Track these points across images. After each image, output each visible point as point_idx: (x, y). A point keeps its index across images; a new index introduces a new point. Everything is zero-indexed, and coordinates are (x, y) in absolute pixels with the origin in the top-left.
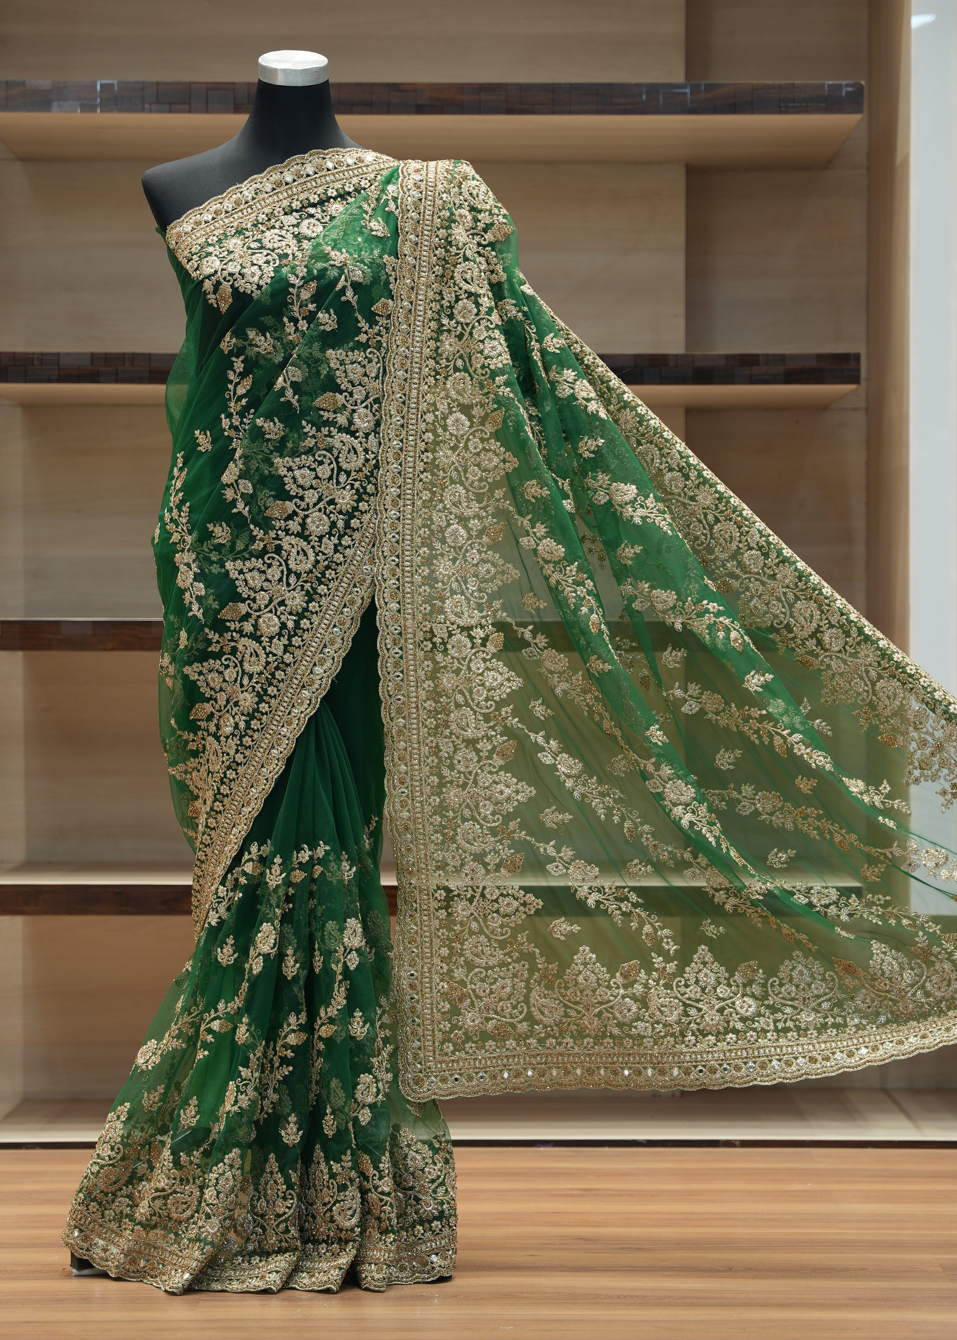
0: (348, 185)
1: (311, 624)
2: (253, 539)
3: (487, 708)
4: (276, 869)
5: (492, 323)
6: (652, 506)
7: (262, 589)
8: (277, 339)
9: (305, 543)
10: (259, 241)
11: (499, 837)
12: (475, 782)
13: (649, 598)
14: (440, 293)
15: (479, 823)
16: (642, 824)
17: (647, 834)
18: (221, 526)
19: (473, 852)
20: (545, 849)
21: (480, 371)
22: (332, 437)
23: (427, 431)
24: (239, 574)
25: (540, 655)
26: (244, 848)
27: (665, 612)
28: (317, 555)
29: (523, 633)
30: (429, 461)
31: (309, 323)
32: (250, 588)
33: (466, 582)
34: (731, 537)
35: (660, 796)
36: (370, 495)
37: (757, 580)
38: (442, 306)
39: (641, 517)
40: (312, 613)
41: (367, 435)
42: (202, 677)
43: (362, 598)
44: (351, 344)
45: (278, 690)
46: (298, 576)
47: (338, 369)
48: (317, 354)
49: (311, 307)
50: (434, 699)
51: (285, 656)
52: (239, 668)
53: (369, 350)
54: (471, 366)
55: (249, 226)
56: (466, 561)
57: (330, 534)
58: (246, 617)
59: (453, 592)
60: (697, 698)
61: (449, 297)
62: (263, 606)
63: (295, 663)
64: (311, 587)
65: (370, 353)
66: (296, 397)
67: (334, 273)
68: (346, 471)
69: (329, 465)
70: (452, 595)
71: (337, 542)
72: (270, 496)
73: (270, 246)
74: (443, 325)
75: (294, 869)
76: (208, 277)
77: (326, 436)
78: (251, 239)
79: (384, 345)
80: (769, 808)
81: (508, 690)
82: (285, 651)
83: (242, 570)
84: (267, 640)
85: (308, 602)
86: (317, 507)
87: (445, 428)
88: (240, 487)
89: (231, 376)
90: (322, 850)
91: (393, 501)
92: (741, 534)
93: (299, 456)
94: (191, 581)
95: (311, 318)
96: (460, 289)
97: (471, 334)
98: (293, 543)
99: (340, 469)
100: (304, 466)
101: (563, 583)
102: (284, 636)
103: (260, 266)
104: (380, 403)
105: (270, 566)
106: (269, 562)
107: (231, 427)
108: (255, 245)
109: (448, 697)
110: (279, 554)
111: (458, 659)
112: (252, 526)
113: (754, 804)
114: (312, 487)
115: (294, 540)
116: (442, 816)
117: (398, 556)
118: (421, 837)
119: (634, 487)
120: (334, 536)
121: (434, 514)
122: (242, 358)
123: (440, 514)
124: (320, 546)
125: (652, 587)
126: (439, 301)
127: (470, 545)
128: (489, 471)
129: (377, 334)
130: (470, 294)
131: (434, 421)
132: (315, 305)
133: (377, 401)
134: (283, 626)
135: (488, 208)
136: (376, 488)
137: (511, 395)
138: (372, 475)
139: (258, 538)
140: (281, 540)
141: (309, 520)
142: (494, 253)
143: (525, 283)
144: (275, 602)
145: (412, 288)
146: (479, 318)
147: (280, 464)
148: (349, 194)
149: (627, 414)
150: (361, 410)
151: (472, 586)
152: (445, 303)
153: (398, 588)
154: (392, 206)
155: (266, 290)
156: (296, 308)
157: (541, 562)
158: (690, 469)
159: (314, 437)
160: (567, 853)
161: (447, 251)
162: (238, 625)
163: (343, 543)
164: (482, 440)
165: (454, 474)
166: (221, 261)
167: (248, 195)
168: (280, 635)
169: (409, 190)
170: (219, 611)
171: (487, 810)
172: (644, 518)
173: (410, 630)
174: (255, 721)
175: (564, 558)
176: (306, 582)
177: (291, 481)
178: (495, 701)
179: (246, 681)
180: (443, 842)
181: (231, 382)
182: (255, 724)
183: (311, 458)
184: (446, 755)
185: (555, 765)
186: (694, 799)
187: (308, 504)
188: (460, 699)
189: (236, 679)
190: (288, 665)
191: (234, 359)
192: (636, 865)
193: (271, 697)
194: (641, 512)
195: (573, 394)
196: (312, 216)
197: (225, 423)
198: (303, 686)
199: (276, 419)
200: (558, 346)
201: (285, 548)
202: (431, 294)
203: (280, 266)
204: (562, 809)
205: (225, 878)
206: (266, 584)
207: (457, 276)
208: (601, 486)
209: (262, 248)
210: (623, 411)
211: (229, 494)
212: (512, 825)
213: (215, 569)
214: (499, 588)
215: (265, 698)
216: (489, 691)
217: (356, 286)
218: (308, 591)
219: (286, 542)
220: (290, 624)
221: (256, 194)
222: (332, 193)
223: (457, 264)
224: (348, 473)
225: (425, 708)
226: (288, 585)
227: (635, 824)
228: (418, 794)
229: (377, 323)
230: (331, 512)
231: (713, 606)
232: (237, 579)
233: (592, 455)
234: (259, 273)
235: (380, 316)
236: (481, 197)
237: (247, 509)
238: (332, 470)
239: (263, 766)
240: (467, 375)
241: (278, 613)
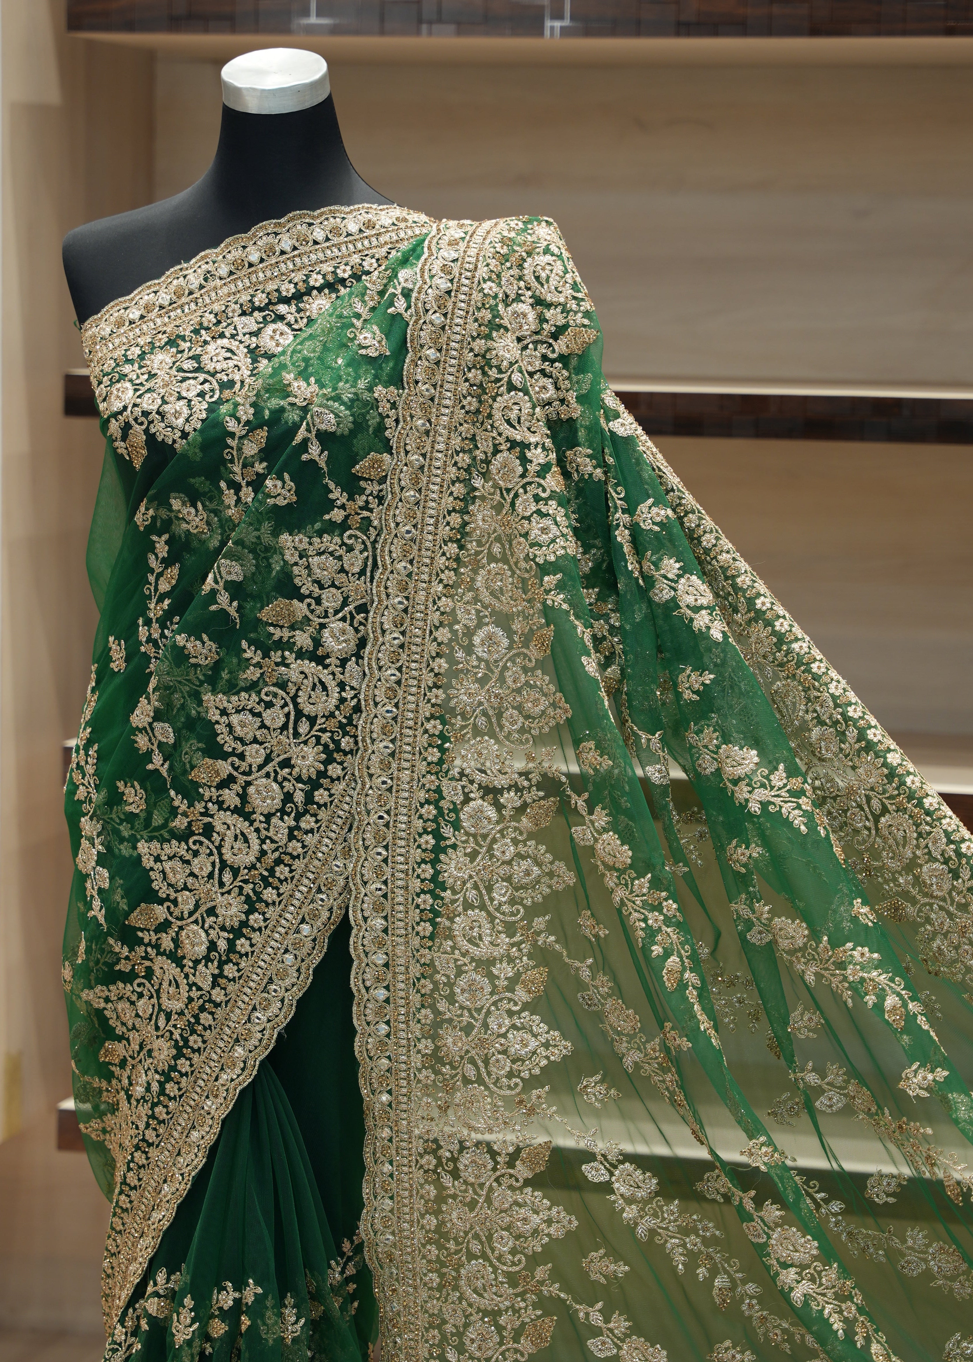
0: (343, 267)
1: (252, 945)
2: (174, 812)
3: (509, 1088)
4: (186, 1316)
5: (544, 490)
6: (781, 784)
7: (186, 888)
8: (212, 511)
9: (247, 823)
10: (196, 358)
11: (520, 1289)
12: (488, 1200)
13: (768, 927)
14: (473, 439)
15: (492, 1265)
16: (744, 1282)
17: (751, 1298)
18: (133, 786)
19: (482, 1307)
20: (587, 1314)
21: (523, 564)
22: (287, 666)
23: (438, 655)
24: (155, 861)
25: (603, 1005)
26: (148, 1275)
27: (792, 952)
28: (263, 842)
29: (578, 969)
30: (439, 702)
31: (256, 491)
32: (169, 885)
33: (489, 889)
34: (905, 837)
35: (762, 1250)
36: (346, 754)
37: (941, 908)
38: (474, 459)
39: (761, 803)
40: (254, 930)
41: (343, 663)
42: (110, 1005)
43: (330, 910)
44: (318, 526)
45: (204, 1042)
46: (235, 872)
47: (296, 564)
48: (267, 539)
49: (260, 467)
50: (432, 1067)
51: (214, 992)
52: (154, 1000)
53: (348, 533)
54: (512, 555)
55: (187, 333)
56: (492, 856)
57: (283, 812)
58: (164, 926)
59: (468, 906)
60: (841, 1088)
61: (485, 446)
62: (186, 915)
63: (227, 1002)
64: (253, 890)
65: (350, 537)
66: (235, 604)
67: (293, 416)
68: (309, 718)
69: (282, 707)
70: (465, 910)
71: (293, 823)
72: (198, 749)
73: (210, 367)
74: (475, 489)
75: (212, 1316)
76: (115, 415)
77: (277, 664)
78: (186, 355)
79: (376, 523)
80: (948, 1267)
81: (544, 1062)
82: (215, 984)
83: (159, 855)
84: (191, 964)
85: (247, 913)
86: (264, 771)
87: (469, 650)
88: (157, 734)
89: (153, 562)
90: (252, 1292)
91: (382, 762)
92: (920, 835)
93: (237, 693)
94: (93, 864)
95: (257, 484)
96: (500, 434)
97: (513, 504)
98: (229, 822)
99: (299, 714)
100: (243, 709)
101: (630, 904)
102: (212, 961)
103: (190, 401)
104: (367, 612)
105: (196, 854)
106: (194, 848)
107: (149, 640)
108: (189, 365)
109: (453, 1068)
110: (209, 838)
111: (469, 1010)
112: (172, 793)
113: (926, 1261)
114: (255, 741)
115: (230, 818)
116: (440, 1247)
117: (386, 847)
118: (410, 1275)
119: (754, 752)
120: (289, 814)
121: (445, 782)
122: (165, 537)
123: (454, 783)
124: (267, 830)
125: (774, 913)
126: (470, 451)
127: (501, 831)
128: (534, 718)
129: (361, 508)
130: (513, 444)
131: (450, 640)
132: (265, 464)
133: (362, 609)
134: (212, 946)
135: (562, 300)
136: (356, 743)
137: (565, 606)
138: (350, 722)
139: (180, 811)
140: (212, 816)
141: (251, 790)
142: (565, 373)
143: (617, 416)
144: (203, 909)
145: (427, 433)
146: (525, 480)
147: (211, 704)
148: (343, 281)
149: (759, 631)
150: (336, 625)
151: (501, 894)
152: (480, 455)
153: (385, 896)
154: (401, 304)
155: (194, 439)
156: (237, 469)
157: (601, 867)
158: (847, 726)
159: (259, 665)
160: (620, 1324)
161: (484, 374)
162: (154, 938)
163: (303, 825)
164: (525, 670)
165: (481, 721)
166: (136, 390)
167: (195, 280)
168: (208, 959)
169: (432, 277)
170: (127, 915)
171: (504, 1244)
172: (764, 805)
173: (401, 961)
174: (172, 1084)
175: (631, 866)
176: (246, 882)
177: (225, 730)
178: (522, 1079)
179: (162, 1023)
180: (440, 1288)
181: (152, 571)
182: (171, 1088)
183: (254, 697)
184: (448, 1154)
185: (609, 1184)
186: (815, 1258)
187: (250, 766)
188: (471, 1072)
189: (151, 1015)
190: (217, 1005)
191: (155, 538)
192: (727, 1349)
193: (194, 1051)
194: (761, 794)
195: (674, 599)
196: (281, 318)
197: (143, 632)
198: (237, 1040)
199: (205, 636)
200: (658, 519)
201: (218, 829)
202: (456, 442)
203: (220, 402)
204: (615, 1254)
205: (125, 1314)
206: (190, 880)
207: (497, 415)
208: (706, 747)
209: (199, 370)
210: (754, 624)
211: (142, 742)
212: (541, 1272)
213: (125, 850)
214: (544, 897)
215: (185, 1051)
216: (514, 1061)
217: (325, 438)
218: (248, 896)
219: (220, 820)
220: (222, 945)
221: (206, 280)
222: (315, 280)
223: (497, 395)
224: (312, 720)
225: (419, 1081)
226: (222, 884)
227: (733, 1280)
228: (407, 1210)
229: (362, 491)
230: (285, 779)
231: (861, 954)
232: (152, 869)
233: (695, 697)
234: (186, 411)
235: (366, 480)
236: (553, 283)
237: (166, 766)
238: (287, 715)
239: (179, 1154)
240: (506, 567)
241: (206, 926)
